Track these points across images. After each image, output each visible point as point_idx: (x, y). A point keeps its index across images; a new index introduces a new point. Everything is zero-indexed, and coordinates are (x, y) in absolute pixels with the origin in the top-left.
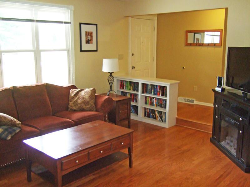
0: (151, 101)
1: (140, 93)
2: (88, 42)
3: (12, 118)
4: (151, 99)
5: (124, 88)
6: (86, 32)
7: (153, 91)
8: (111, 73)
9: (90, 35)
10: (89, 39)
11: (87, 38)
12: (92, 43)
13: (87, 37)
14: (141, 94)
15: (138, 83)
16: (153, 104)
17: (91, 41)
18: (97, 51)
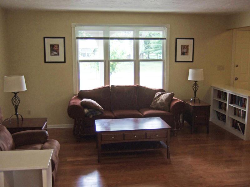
0: (239, 112)
1: (227, 103)
2: (183, 54)
3: (98, 105)
4: (239, 111)
5: (221, 98)
6: (182, 46)
7: (239, 102)
8: (196, 82)
9: (185, 48)
10: (185, 51)
11: (183, 51)
12: (188, 55)
13: (182, 49)
14: (229, 104)
15: (227, 93)
16: (240, 115)
17: (186, 53)
18: (192, 62)
